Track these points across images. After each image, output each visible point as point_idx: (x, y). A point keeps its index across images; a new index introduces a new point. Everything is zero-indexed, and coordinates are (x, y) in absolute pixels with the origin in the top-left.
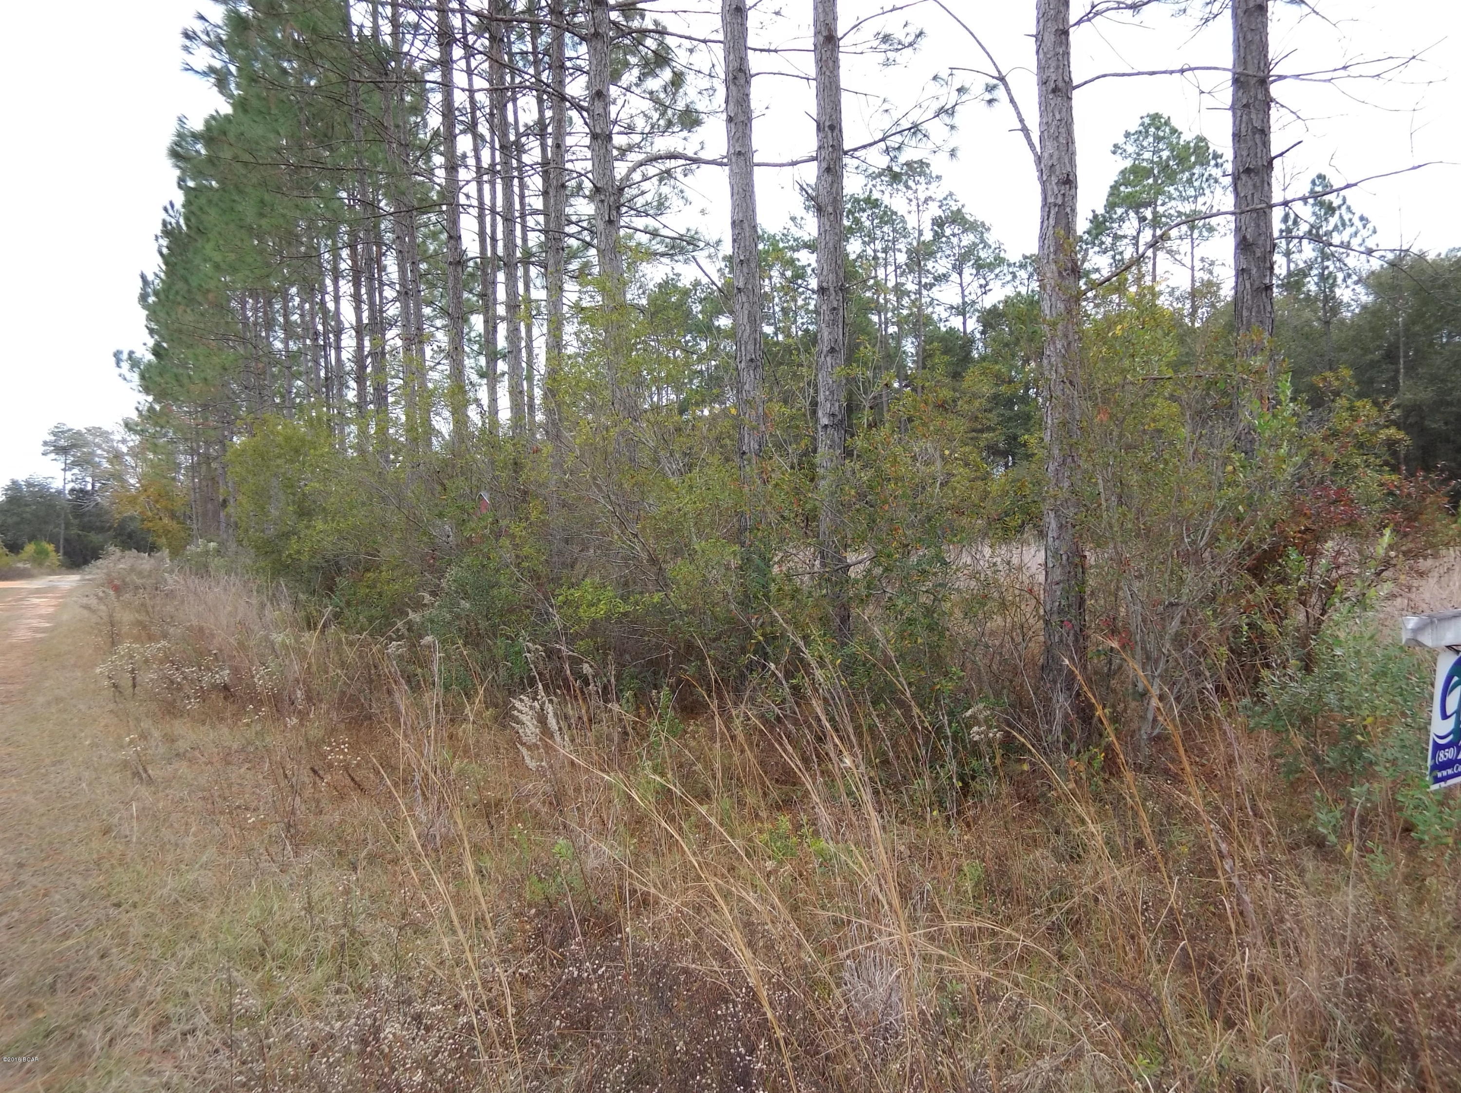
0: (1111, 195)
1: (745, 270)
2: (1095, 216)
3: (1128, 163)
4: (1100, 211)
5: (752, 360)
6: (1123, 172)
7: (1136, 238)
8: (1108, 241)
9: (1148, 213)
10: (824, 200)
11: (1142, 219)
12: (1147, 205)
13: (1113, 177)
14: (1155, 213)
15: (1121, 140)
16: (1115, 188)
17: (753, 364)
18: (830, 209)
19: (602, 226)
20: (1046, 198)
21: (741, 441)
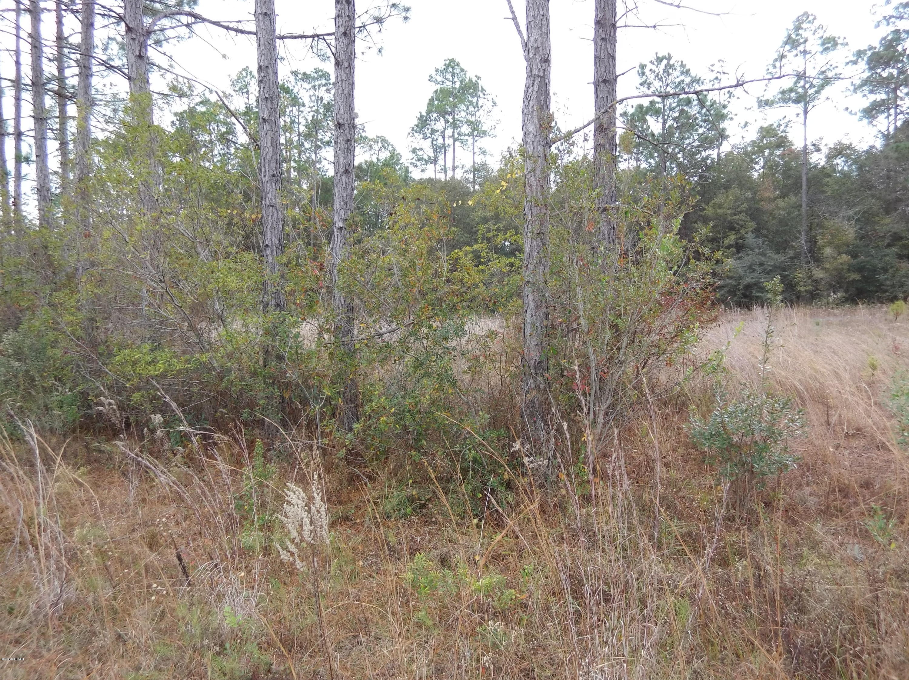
0: (429, 104)
1: (269, 105)
2: (422, 116)
3: (438, 87)
4: (424, 114)
5: (274, 175)
6: (436, 92)
7: (443, 132)
8: (428, 132)
9: (450, 118)
10: (342, 57)
11: (447, 121)
12: (449, 113)
13: (430, 94)
14: (454, 118)
15: (433, 73)
16: (431, 100)
17: (275, 179)
18: (346, 64)
19: (133, 59)
20: (531, 71)
21: (265, 236)
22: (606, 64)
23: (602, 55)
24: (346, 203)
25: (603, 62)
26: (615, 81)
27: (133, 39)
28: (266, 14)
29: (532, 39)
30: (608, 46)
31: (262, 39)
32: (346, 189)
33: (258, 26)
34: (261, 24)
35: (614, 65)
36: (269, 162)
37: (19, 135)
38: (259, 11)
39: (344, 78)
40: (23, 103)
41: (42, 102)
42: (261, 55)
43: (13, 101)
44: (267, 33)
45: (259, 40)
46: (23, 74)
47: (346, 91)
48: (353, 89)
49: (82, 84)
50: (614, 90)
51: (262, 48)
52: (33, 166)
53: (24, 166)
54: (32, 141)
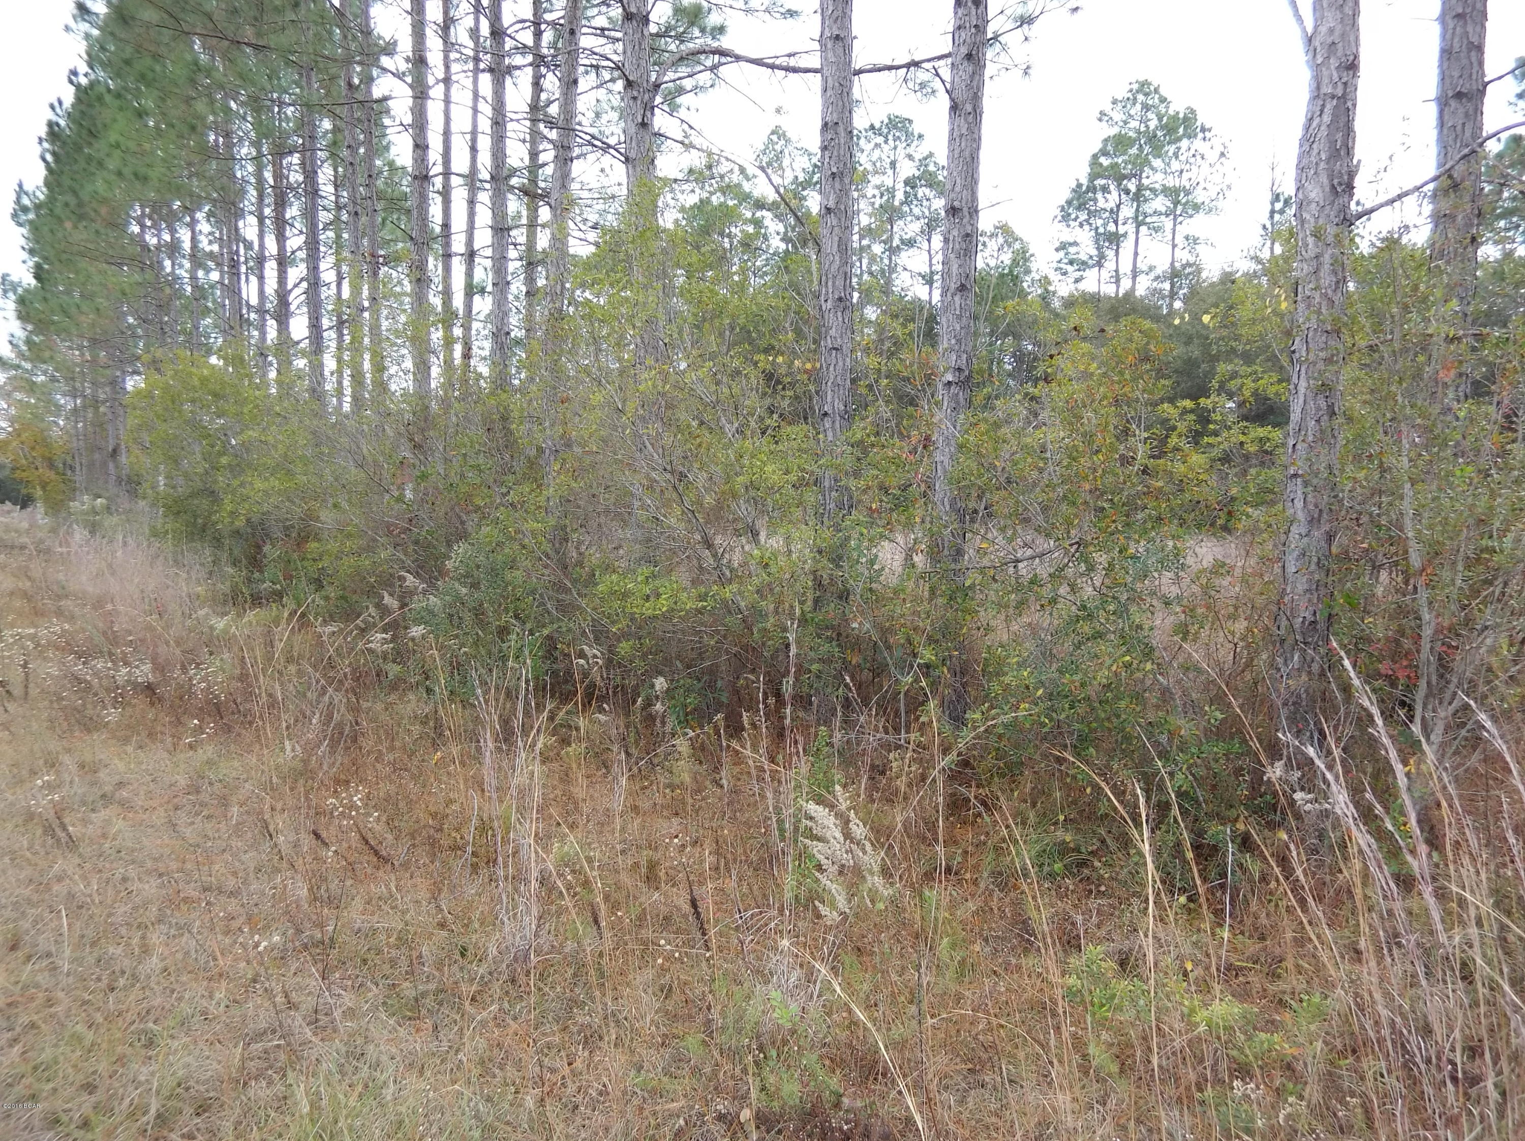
0: (1093, 163)
1: (837, 186)
2: (1079, 186)
4: (1084, 181)
5: (840, 299)
6: (1106, 141)
9: (1131, 186)
11: (1124, 192)
12: (1128, 177)
13: (1096, 146)
14: (1139, 186)
15: (1107, 107)
16: (1096, 158)
17: (842, 305)
18: (969, 107)
19: (633, 130)
20: (1318, 88)
21: (823, 399)
22: (1465, 61)
23: (1456, 46)
24: (959, 341)
25: (1458, 59)
26: (1482, 92)
27: (635, 98)
28: (837, 37)
29: (1323, 29)
30: (1470, 29)
31: (830, 80)
32: (960, 317)
33: (824, 59)
34: (830, 54)
35: (1481, 63)
36: (834, 277)
37: (471, 255)
38: (827, 34)
39: (964, 131)
40: (478, 208)
41: (504, 205)
42: (827, 104)
43: (465, 205)
44: (838, 69)
45: (825, 80)
46: (480, 166)
47: (967, 153)
48: (978, 148)
49: (558, 174)
50: (1478, 111)
51: (829, 93)
52: (489, 300)
53: (477, 298)
54: (488, 263)
